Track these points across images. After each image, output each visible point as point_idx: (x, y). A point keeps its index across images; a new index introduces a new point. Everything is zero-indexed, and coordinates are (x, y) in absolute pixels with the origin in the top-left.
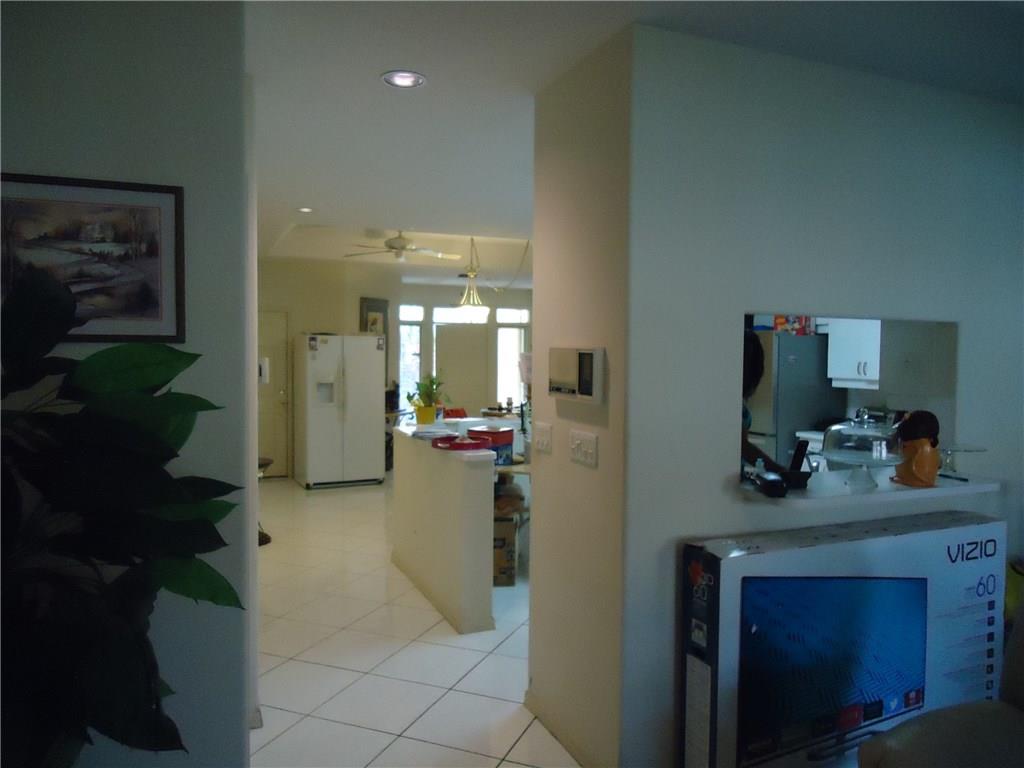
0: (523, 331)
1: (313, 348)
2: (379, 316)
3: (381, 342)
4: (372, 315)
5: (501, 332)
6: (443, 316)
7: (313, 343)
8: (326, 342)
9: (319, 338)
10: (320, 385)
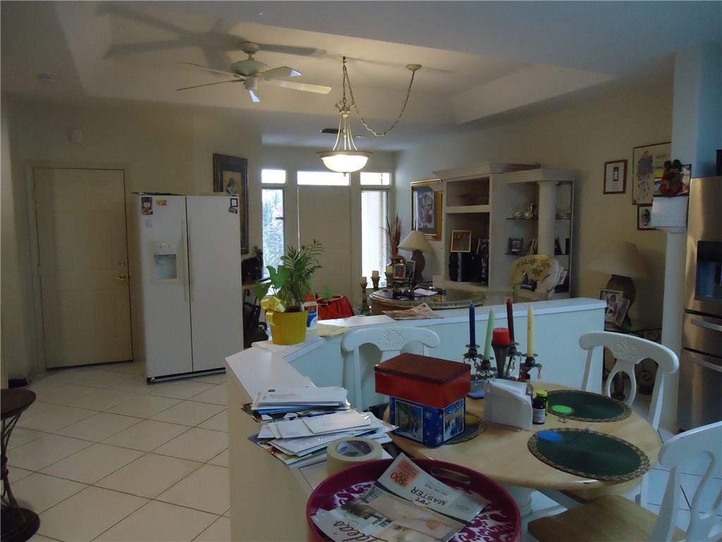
0: (384, 193)
1: (148, 211)
2: (237, 176)
3: (234, 203)
4: (228, 176)
5: (364, 195)
6: (306, 178)
7: (147, 205)
8: (164, 203)
9: (155, 198)
10: (158, 257)
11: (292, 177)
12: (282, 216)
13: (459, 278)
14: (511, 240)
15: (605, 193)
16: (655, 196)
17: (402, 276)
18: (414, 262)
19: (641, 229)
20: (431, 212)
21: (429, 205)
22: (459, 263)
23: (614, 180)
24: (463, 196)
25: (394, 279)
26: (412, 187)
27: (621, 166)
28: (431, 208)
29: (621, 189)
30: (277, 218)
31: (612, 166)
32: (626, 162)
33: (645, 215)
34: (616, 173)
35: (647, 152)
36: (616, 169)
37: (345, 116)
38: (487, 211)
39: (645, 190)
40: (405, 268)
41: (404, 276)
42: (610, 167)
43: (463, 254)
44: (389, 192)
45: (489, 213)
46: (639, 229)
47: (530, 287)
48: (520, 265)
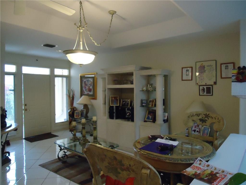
0: (65, 79)
11: (19, 69)
12: (13, 89)
13: (115, 118)
14: (142, 101)
15: (182, 80)
16: (233, 82)
17: (79, 116)
18: (85, 110)
19: (201, 95)
20: (91, 87)
21: (90, 84)
22: (114, 111)
23: (187, 75)
24: (115, 80)
25: (75, 118)
26: (81, 76)
27: (190, 70)
28: (91, 86)
29: (191, 79)
30: (10, 90)
31: (186, 69)
32: (192, 68)
33: (203, 89)
34: (187, 72)
35: (202, 64)
36: (187, 71)
37: (81, 31)
38: (133, 87)
39: (202, 79)
40: (80, 113)
41: (80, 117)
42: (184, 70)
43: (116, 106)
44: (68, 78)
45: (134, 88)
46: (200, 95)
47: (152, 121)
48: (190, 117)
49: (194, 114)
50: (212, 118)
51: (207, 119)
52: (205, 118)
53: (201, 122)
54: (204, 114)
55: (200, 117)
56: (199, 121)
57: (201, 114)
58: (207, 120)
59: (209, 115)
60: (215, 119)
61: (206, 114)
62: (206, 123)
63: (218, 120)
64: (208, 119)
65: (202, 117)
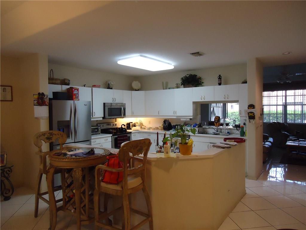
16: (35, 105)
48: (38, 138)
49: (41, 135)
50: (56, 135)
51: (51, 136)
52: (50, 136)
53: (48, 140)
54: (48, 133)
55: (46, 136)
56: (46, 139)
57: (46, 133)
58: (52, 138)
59: (53, 133)
60: (59, 135)
61: (50, 132)
62: (52, 140)
63: (61, 135)
64: (53, 136)
65: (48, 136)
